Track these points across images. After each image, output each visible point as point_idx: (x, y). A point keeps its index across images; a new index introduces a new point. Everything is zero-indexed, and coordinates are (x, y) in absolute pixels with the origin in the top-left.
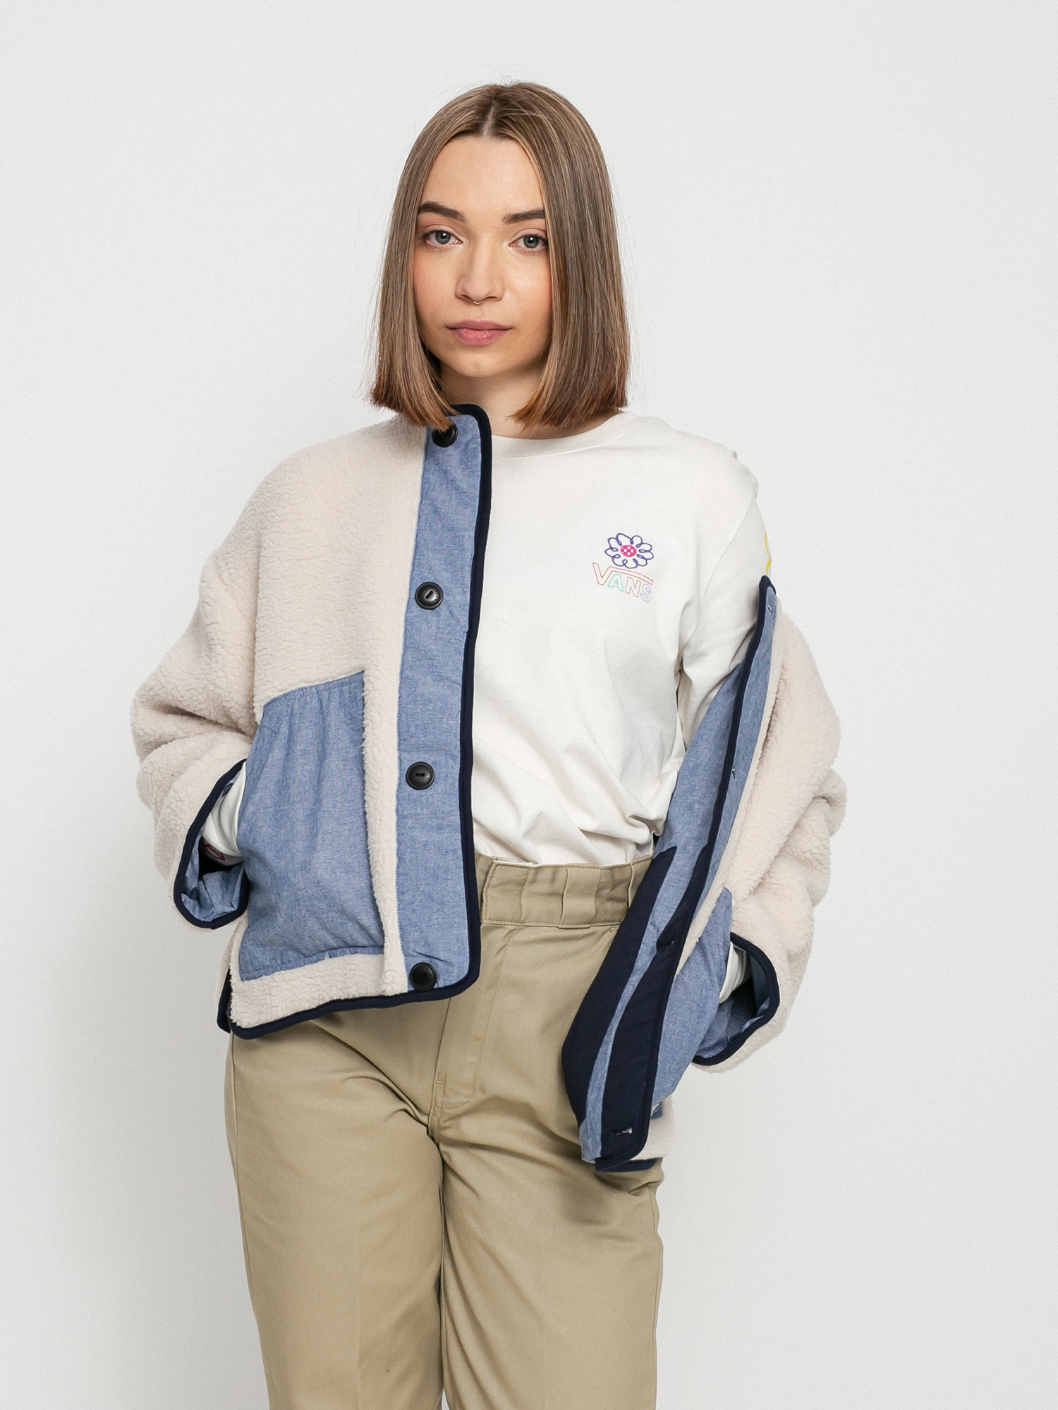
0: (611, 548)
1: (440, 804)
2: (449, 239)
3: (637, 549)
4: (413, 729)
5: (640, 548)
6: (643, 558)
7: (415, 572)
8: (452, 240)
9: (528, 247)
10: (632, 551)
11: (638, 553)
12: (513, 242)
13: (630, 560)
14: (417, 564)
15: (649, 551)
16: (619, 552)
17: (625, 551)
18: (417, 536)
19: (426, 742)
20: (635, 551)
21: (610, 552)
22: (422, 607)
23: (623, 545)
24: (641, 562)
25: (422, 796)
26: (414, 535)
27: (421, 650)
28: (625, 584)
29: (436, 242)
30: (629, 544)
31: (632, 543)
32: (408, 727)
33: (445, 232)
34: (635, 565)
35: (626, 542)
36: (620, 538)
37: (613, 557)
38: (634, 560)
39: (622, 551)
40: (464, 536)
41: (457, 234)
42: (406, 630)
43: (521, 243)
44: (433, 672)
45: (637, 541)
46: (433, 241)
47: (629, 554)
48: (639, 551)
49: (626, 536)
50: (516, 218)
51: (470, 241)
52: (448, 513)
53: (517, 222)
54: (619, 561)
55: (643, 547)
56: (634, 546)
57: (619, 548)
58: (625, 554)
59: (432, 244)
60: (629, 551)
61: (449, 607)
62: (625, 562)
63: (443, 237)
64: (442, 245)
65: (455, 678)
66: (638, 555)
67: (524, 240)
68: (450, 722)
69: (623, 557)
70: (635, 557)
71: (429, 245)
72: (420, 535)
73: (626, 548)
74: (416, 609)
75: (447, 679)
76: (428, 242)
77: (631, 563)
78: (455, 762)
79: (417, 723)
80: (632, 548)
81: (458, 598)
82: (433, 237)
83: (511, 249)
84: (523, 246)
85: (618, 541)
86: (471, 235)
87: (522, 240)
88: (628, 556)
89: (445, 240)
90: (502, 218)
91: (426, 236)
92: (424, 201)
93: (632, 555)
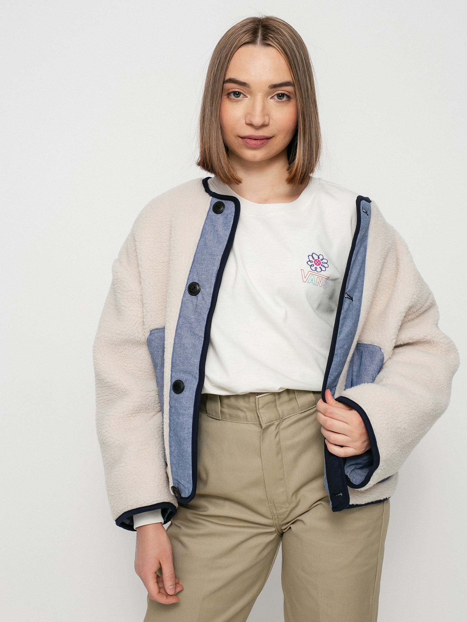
0: (310, 261)
1: (185, 403)
2: (240, 95)
3: (321, 262)
4: (178, 362)
5: (322, 261)
6: (324, 266)
7: (190, 275)
8: (242, 96)
9: (279, 99)
10: (319, 263)
11: (321, 264)
12: (272, 97)
13: (318, 267)
14: (192, 271)
15: (326, 263)
16: (313, 263)
17: (316, 262)
18: (195, 256)
19: (183, 369)
20: (320, 263)
21: (309, 263)
22: (191, 295)
23: (315, 259)
24: (323, 269)
25: (178, 397)
26: (193, 256)
27: (187, 318)
28: (316, 280)
29: (234, 97)
30: (318, 259)
31: (319, 258)
32: (176, 360)
33: (237, 92)
34: (320, 270)
35: (316, 258)
36: (314, 255)
37: (311, 266)
38: (320, 267)
39: (315, 262)
40: (215, 259)
41: (243, 92)
42: (181, 307)
43: (276, 97)
44: (191, 331)
45: (321, 257)
46: (232, 96)
47: (317, 264)
48: (322, 263)
49: (316, 255)
50: (275, 86)
51: (251, 96)
52: (211, 246)
53: (275, 88)
54: (313, 268)
55: (324, 261)
56: (320, 260)
57: (313, 261)
58: (316, 264)
59: (232, 98)
60: (317, 262)
61: (202, 295)
62: (316, 268)
63: (237, 94)
64: (238, 98)
65: (200, 334)
66: (322, 265)
67: (277, 96)
68: (195, 360)
69: (315, 266)
70: (320, 266)
71: (231, 98)
72: (196, 256)
73: (316, 261)
74: (188, 295)
75: (197, 334)
76: (230, 97)
77: (319, 270)
78: (196, 380)
79: (180, 358)
80: (319, 261)
81: (208, 290)
82: (232, 95)
83: (272, 100)
84: (277, 98)
85: (313, 257)
86: (251, 93)
87: (276, 96)
88: (317, 265)
89: (238, 95)
90: (269, 86)
91: (229, 94)
92: (227, 77)
93: (319, 265)
